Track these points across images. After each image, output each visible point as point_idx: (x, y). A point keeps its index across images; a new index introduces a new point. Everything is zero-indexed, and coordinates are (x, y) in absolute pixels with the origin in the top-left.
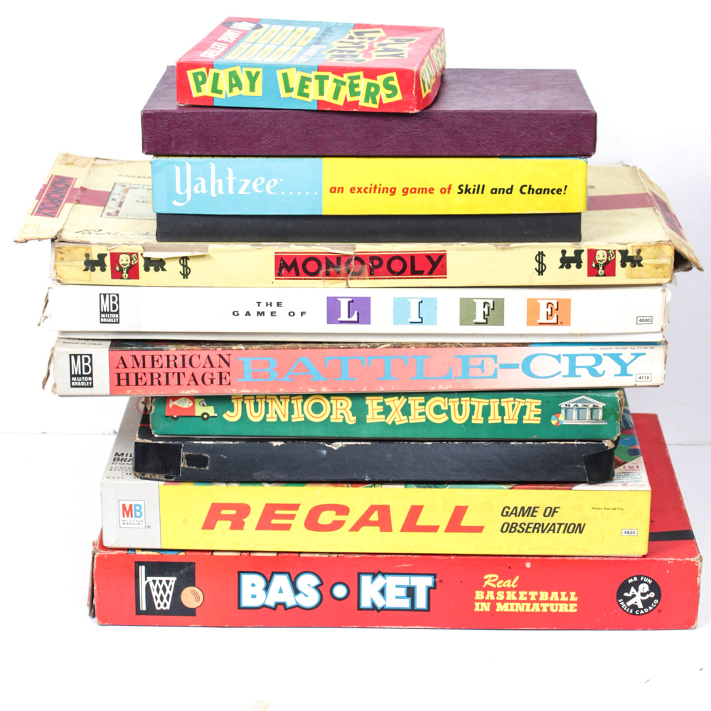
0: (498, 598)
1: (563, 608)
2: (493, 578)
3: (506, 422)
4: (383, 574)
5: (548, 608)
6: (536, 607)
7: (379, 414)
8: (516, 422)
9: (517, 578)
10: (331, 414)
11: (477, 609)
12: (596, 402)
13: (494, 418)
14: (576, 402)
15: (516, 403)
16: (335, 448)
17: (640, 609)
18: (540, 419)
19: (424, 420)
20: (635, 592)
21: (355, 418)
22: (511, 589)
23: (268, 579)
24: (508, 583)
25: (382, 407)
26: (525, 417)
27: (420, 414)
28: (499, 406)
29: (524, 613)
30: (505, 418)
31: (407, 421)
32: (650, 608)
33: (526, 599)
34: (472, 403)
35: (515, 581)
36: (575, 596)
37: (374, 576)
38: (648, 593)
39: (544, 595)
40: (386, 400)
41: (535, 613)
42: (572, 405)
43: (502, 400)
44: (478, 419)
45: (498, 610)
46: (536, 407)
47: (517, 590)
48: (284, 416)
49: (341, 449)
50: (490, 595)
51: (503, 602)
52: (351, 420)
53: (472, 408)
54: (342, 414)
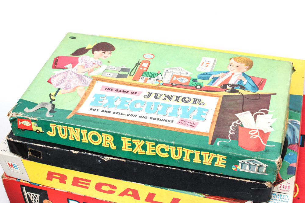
3: (204, 163)
7: (129, 147)
8: (210, 164)
10: (102, 142)
12: (262, 164)
13: (197, 160)
14: (249, 161)
15: (211, 155)
16: (106, 160)
18: (225, 165)
19: (155, 155)
21: (115, 147)
25: (130, 144)
26: (215, 163)
27: (152, 151)
28: (200, 155)
30: (203, 161)
31: (145, 153)
34: (183, 150)
40: (133, 140)
42: (246, 162)
43: (202, 152)
44: (187, 158)
46: (223, 159)
48: (78, 139)
49: (108, 161)
52: (114, 147)
53: (184, 153)
54: (108, 143)
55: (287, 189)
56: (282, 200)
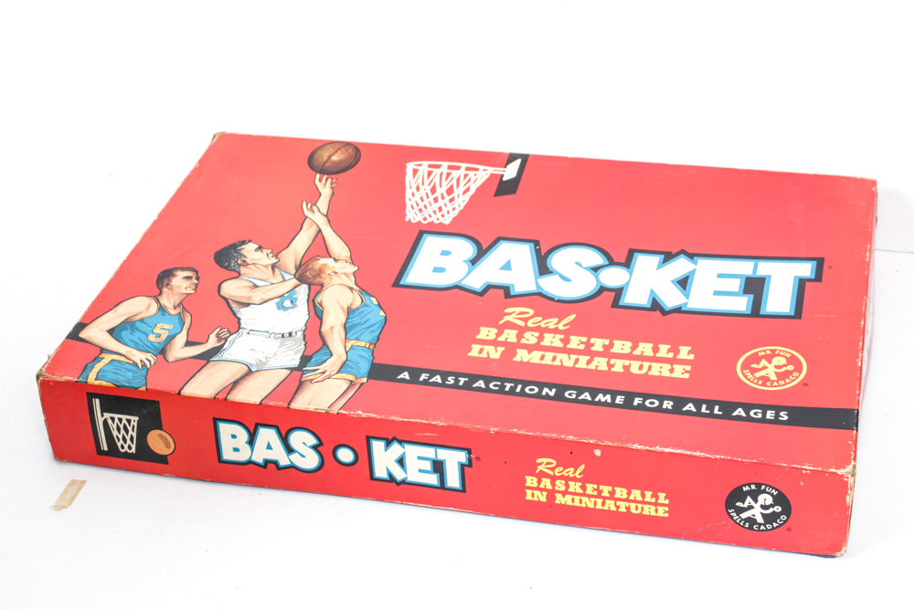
0: (556, 488)
1: (649, 510)
2: (548, 463)
4: (400, 442)
5: (628, 508)
6: (610, 505)
9: (583, 466)
11: (529, 497)
17: (760, 525)
20: (753, 503)
22: (574, 479)
23: (252, 431)
24: (570, 472)
29: (594, 510)
32: (775, 525)
33: (595, 493)
35: (579, 471)
36: (666, 498)
37: (389, 443)
38: (772, 506)
39: (621, 492)
41: (609, 511)
45: (557, 502)
47: (584, 481)
50: (546, 483)
51: (564, 493)
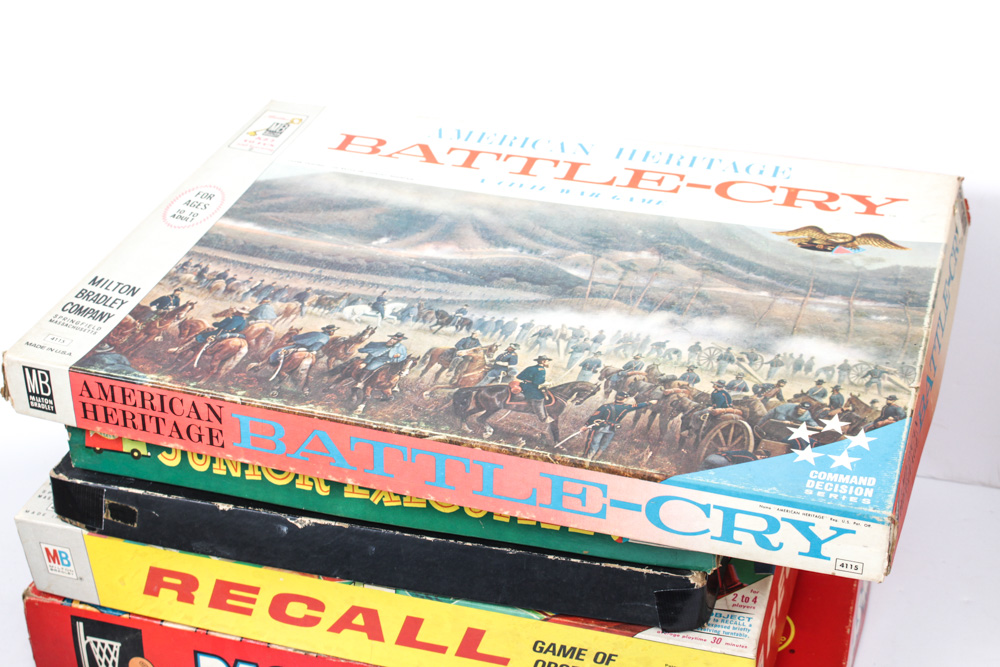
55: (751, 603)
56: (735, 626)
